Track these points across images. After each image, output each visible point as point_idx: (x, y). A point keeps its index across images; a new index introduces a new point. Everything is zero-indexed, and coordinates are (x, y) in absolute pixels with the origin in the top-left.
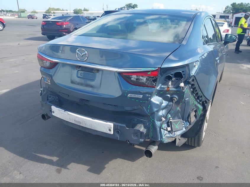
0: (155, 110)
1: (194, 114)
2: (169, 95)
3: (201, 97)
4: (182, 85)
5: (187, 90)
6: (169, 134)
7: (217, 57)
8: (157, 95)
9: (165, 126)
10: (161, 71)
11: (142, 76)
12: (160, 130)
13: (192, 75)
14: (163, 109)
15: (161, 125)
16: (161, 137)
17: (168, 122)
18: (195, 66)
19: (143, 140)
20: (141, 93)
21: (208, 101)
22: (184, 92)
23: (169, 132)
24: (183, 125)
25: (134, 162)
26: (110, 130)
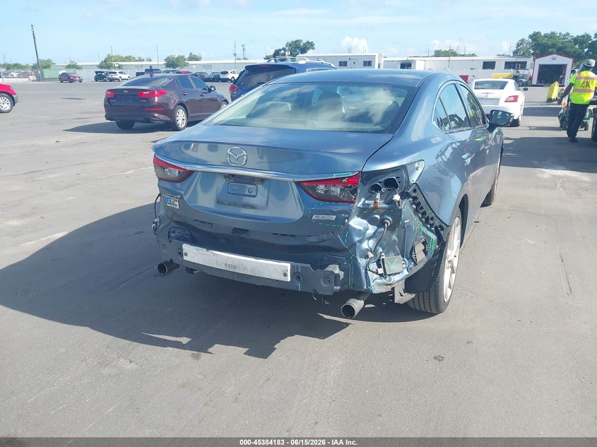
0: (357, 239)
1: (423, 247)
2: (378, 216)
3: (432, 219)
4: (397, 197)
5: (406, 207)
6: (381, 279)
7: (464, 154)
8: (358, 216)
9: (373, 266)
10: (364, 177)
11: (334, 186)
12: (366, 273)
13: (412, 182)
14: (369, 238)
15: (368, 265)
16: (368, 284)
17: (379, 260)
18: (417, 169)
19: (339, 288)
20: (333, 213)
21: (445, 227)
22: (401, 209)
23: (381, 275)
24: (404, 266)
25: (325, 340)
26: (285, 275)
